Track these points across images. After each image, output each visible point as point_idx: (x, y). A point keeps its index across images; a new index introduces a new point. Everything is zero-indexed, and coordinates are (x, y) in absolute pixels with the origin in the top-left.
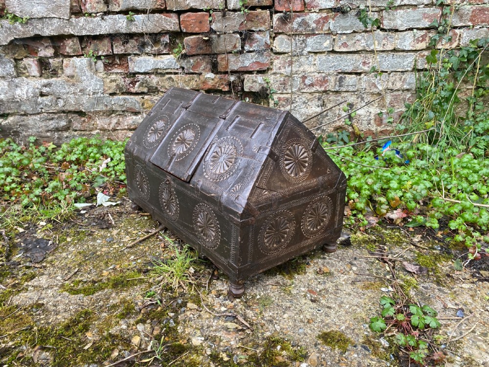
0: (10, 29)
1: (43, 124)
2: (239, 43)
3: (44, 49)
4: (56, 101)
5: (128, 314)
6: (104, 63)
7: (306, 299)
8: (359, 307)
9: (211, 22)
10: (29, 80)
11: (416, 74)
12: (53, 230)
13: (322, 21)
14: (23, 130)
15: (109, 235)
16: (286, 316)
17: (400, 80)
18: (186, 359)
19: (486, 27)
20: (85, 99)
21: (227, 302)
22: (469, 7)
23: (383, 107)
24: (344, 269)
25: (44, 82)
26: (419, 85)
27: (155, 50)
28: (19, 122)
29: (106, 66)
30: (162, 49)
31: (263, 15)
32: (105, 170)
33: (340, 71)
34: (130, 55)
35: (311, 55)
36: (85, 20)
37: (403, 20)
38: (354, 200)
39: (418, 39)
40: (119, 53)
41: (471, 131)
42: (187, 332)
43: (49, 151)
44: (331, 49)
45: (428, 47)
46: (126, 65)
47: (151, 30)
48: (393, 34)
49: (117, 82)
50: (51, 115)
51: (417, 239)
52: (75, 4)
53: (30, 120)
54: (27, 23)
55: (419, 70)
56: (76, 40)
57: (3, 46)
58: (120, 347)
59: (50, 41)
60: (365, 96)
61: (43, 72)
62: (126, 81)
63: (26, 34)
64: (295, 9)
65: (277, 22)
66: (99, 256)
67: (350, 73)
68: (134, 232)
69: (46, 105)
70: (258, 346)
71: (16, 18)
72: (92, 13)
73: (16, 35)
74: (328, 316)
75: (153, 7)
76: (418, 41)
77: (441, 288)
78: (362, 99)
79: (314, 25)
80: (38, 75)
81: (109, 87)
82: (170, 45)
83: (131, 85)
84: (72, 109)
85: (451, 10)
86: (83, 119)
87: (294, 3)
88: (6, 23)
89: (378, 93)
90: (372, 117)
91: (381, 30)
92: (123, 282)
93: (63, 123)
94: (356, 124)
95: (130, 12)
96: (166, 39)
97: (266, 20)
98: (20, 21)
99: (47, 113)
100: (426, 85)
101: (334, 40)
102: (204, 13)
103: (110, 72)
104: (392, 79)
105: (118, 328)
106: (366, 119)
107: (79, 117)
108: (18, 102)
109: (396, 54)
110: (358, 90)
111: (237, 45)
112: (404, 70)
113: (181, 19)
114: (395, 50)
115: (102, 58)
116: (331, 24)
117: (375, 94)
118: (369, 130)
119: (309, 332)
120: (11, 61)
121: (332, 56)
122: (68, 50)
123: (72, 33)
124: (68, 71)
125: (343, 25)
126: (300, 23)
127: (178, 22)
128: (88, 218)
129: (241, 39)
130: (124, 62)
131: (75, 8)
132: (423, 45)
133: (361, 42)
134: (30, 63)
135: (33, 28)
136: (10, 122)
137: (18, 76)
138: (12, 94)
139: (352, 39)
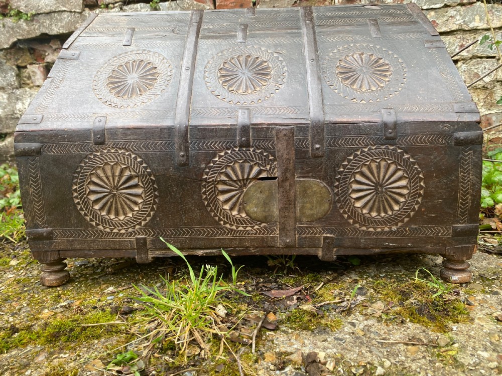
0: (13, 28)
3: (53, 53)
9: (255, 4)
10: (32, 91)
23: (491, 106)
36: (100, 12)
54: (32, 21)
57: (5, 49)
59: (59, 43)
63: (31, 34)
65: (341, 1)
71: (20, 14)
72: (109, 4)
73: (20, 36)
88: (9, 21)
89: (483, 87)
98: (25, 17)
113: (218, 4)
117: (479, 88)
120: (13, 69)
127: (213, 8)
133: (456, 18)
134: (34, 69)
135: (39, 26)
136: (7, 143)
137: (20, 86)
138: (12, 109)
139: (444, 16)
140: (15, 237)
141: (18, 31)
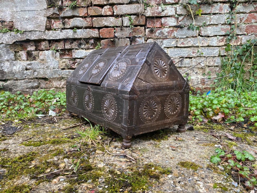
0: (14, 36)
1: (25, 85)
2: (129, 43)
3: (31, 47)
4: (34, 73)
5: (59, 154)
6: (60, 54)
7: (169, 150)
8: (202, 153)
9: (115, 32)
10: (21, 62)
11: (220, 58)
12: (21, 124)
13: (170, 32)
14: (14, 88)
15: (53, 126)
16: (157, 156)
17: (213, 61)
18: (93, 173)
19: (254, 35)
20: (48, 72)
21: (120, 150)
22: (244, 25)
23: (205, 75)
24: (191, 138)
25: (28, 63)
26: (222, 64)
27: (86, 47)
28: (13, 84)
29: (61, 55)
30: (90, 46)
31: (141, 29)
32: (55, 103)
33: (181, 57)
34: (73, 49)
35: (165, 48)
36: (52, 32)
37: (211, 31)
38: (193, 110)
39: (219, 41)
40: (68, 48)
41: (253, 84)
42: (95, 162)
43: (27, 98)
44: (176, 46)
45: (226, 45)
46: (71, 55)
47: (85, 36)
48: (207, 38)
49: (66, 63)
50: (30, 80)
51: (232, 128)
52: (48, 25)
53: (19, 83)
54: (23, 34)
55: (222, 56)
56: (47, 42)
57: (10, 44)
58: (52, 168)
59: (34, 43)
60: (194, 69)
61: (29, 58)
62: (71, 62)
63: (22, 39)
64: (157, 27)
65: (148, 33)
66: (46, 133)
67: (186, 58)
68: (67, 125)
69: (28, 75)
70: (140, 168)
71: (18, 31)
72: (56, 29)
73: (17, 39)
74: (183, 156)
75: (86, 26)
76: (220, 41)
77: (251, 146)
78: (193, 71)
79: (167, 34)
80: (26, 59)
81: (61, 65)
82: (94, 44)
83: (73, 64)
84: (41, 77)
85: (235, 26)
86: (46, 82)
87: (156, 24)
88: (13, 33)
89: (202, 68)
90: (199, 80)
91: (201, 36)
92: (58, 141)
93: (36, 84)
94: (191, 84)
95: (75, 28)
96: (92, 41)
97: (142, 31)
98: (20, 32)
99: (28, 79)
100: (226, 63)
101: (177, 41)
102: (112, 28)
103: (63, 58)
104: (208, 60)
105: (52, 160)
106: (196, 81)
107: (44, 81)
108: (14, 73)
109: (209, 48)
110: (191, 66)
111: (128, 44)
112: (214, 56)
113: (100, 31)
114: (208, 46)
115: (59, 50)
116: (175, 33)
117: (200, 68)
118: (198, 87)
119: (172, 162)
120: (13, 53)
121: (176, 49)
122: (42, 47)
123: (45, 38)
124: (41, 57)
125: (182, 34)
126: (160, 33)
127: (98, 33)
128: (43, 120)
129: (130, 40)
130: (70, 53)
131: (48, 27)
132: (222, 44)
133: (191, 42)
134: (22, 53)
135: (26, 36)
136: (8, 83)
137: (16, 60)
138: (11, 69)
139: (186, 41)
140: (26, 119)
141: (17, 37)
